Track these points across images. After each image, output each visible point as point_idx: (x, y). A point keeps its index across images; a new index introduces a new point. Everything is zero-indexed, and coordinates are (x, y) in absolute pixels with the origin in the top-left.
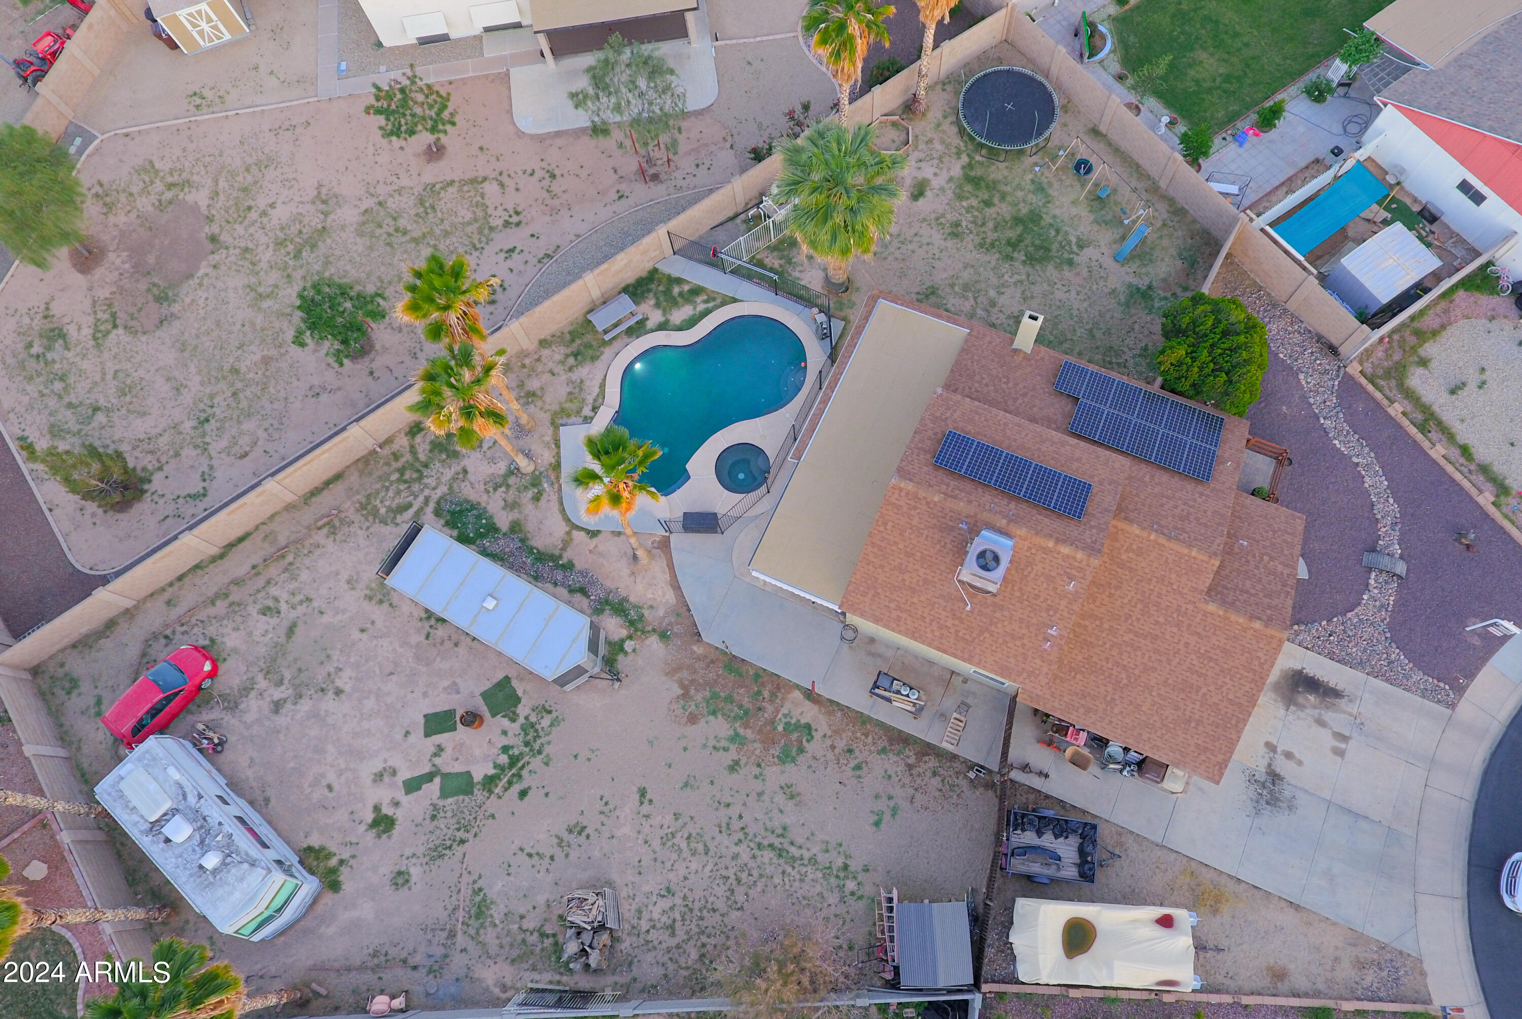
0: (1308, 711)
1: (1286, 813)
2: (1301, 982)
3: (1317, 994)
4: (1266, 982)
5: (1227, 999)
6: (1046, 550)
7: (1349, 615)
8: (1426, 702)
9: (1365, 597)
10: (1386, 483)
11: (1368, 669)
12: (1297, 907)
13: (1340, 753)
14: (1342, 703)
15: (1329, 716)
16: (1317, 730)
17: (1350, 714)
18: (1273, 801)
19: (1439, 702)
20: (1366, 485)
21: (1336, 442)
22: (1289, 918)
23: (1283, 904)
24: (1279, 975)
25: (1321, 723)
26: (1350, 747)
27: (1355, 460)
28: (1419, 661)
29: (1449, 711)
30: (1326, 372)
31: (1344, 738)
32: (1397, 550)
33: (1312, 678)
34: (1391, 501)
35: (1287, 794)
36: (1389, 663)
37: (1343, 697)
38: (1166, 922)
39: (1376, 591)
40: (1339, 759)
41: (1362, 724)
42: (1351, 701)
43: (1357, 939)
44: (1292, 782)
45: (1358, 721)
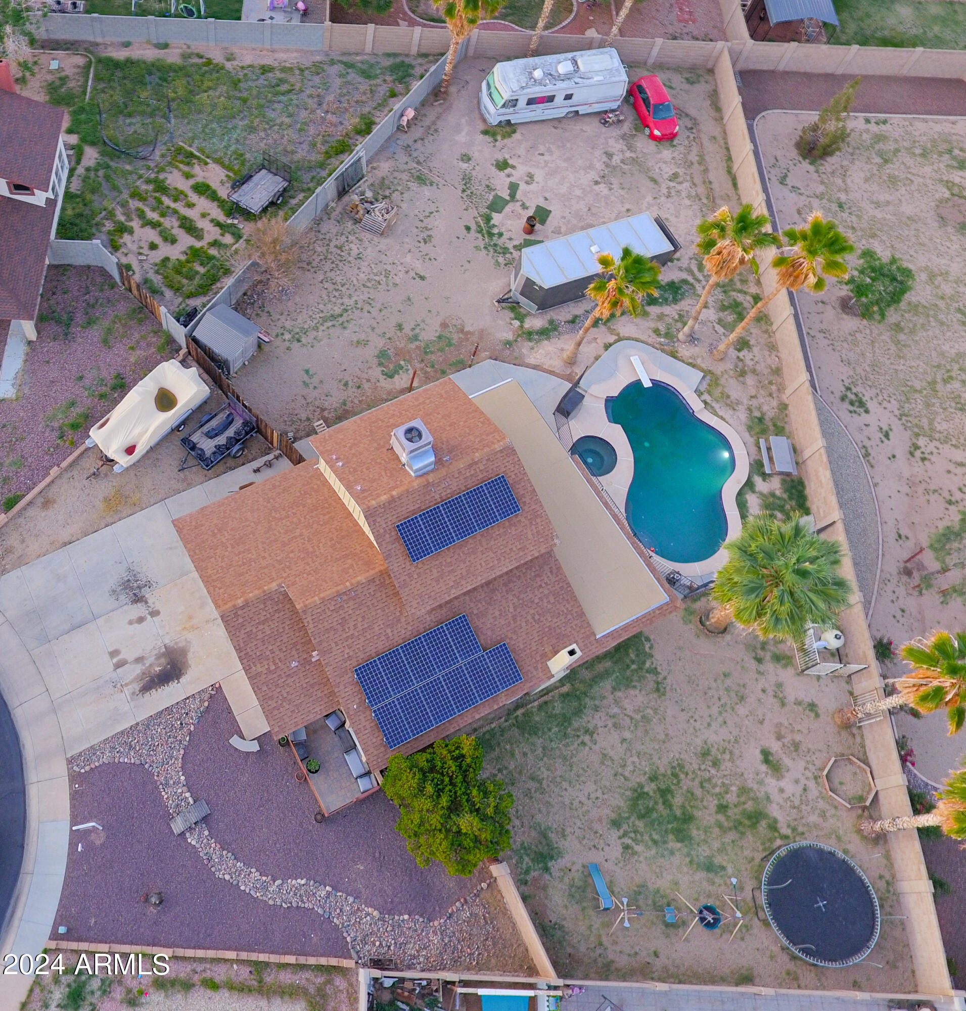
0: (152, 659)
1: (114, 587)
2: (31, 512)
3: (20, 514)
4: (50, 495)
7: (182, 752)
8: (88, 746)
9: (183, 778)
10: (242, 888)
11: (140, 727)
12: (65, 544)
13: (114, 654)
14: (137, 687)
15: (138, 669)
16: (136, 655)
17: (127, 685)
18: (126, 585)
19: (80, 755)
20: (253, 870)
21: (303, 882)
22: (65, 535)
23: (74, 539)
24: (47, 504)
25: (139, 660)
26: (110, 664)
27: (278, 882)
28: (113, 768)
29: (69, 756)
30: (364, 942)
31: (118, 665)
32: (192, 840)
33: (168, 683)
34: (227, 877)
35: (122, 597)
36: (131, 746)
37: (140, 691)
38: (130, 450)
39: (180, 791)
40: (111, 650)
41: (115, 687)
42: (133, 693)
43: (21, 561)
44: (125, 607)
45: (119, 686)
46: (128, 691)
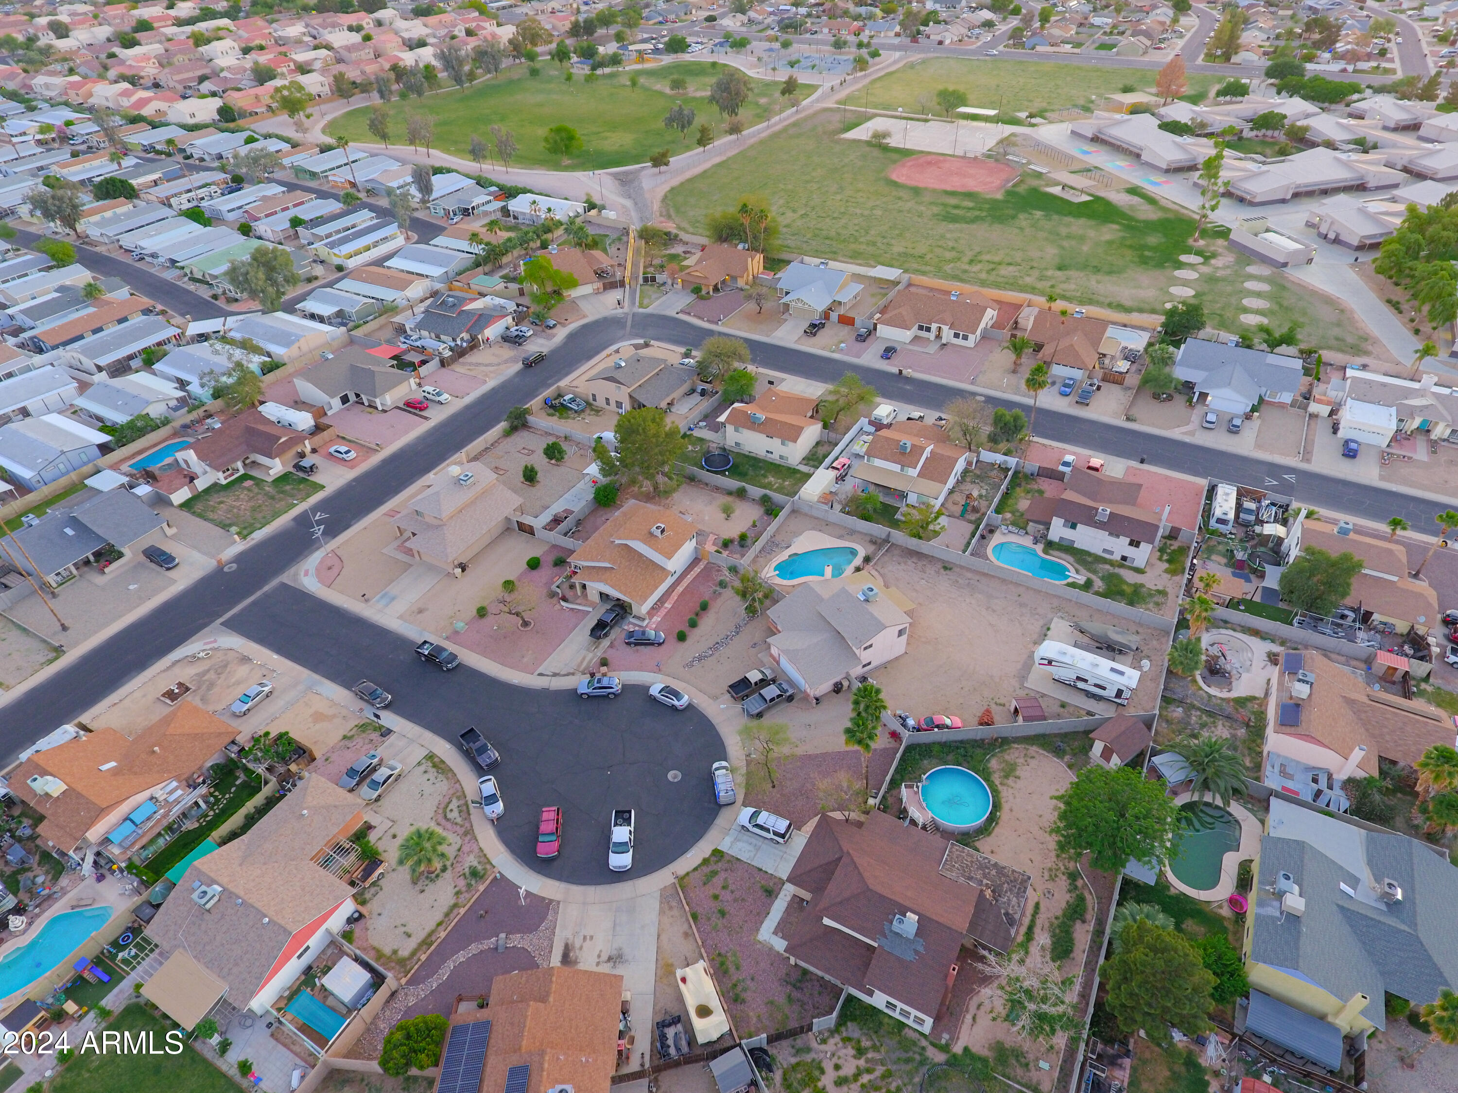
0: (577, 954)
1: (623, 950)
2: (686, 926)
3: (688, 920)
4: (691, 938)
5: (703, 950)
6: (548, 1075)
7: (529, 950)
8: (560, 912)
9: (519, 946)
10: (462, 952)
11: (552, 936)
12: (659, 936)
13: (591, 938)
14: (570, 942)
15: (577, 945)
16: (584, 948)
17: (574, 939)
18: (620, 956)
19: (558, 907)
20: (464, 960)
21: (444, 979)
22: (664, 937)
23: (659, 941)
24: (686, 935)
25: (581, 948)
26: (588, 933)
28: (543, 919)
29: (562, 902)
31: (585, 938)
32: (494, 939)
33: (562, 956)
34: (469, 948)
35: (615, 952)
36: (547, 929)
37: (567, 943)
38: (684, 980)
39: (515, 943)
40: (594, 937)
42: (568, 940)
43: (662, 912)
44: (610, 951)
45: (576, 934)
46: (571, 937)
